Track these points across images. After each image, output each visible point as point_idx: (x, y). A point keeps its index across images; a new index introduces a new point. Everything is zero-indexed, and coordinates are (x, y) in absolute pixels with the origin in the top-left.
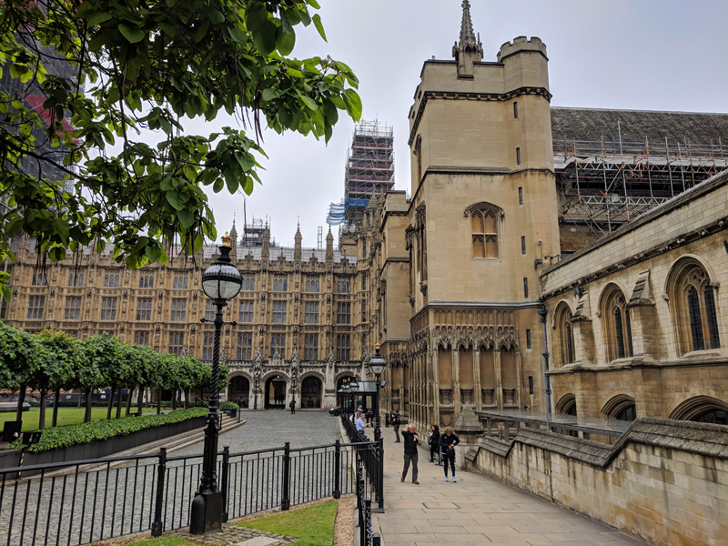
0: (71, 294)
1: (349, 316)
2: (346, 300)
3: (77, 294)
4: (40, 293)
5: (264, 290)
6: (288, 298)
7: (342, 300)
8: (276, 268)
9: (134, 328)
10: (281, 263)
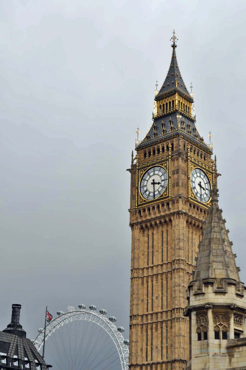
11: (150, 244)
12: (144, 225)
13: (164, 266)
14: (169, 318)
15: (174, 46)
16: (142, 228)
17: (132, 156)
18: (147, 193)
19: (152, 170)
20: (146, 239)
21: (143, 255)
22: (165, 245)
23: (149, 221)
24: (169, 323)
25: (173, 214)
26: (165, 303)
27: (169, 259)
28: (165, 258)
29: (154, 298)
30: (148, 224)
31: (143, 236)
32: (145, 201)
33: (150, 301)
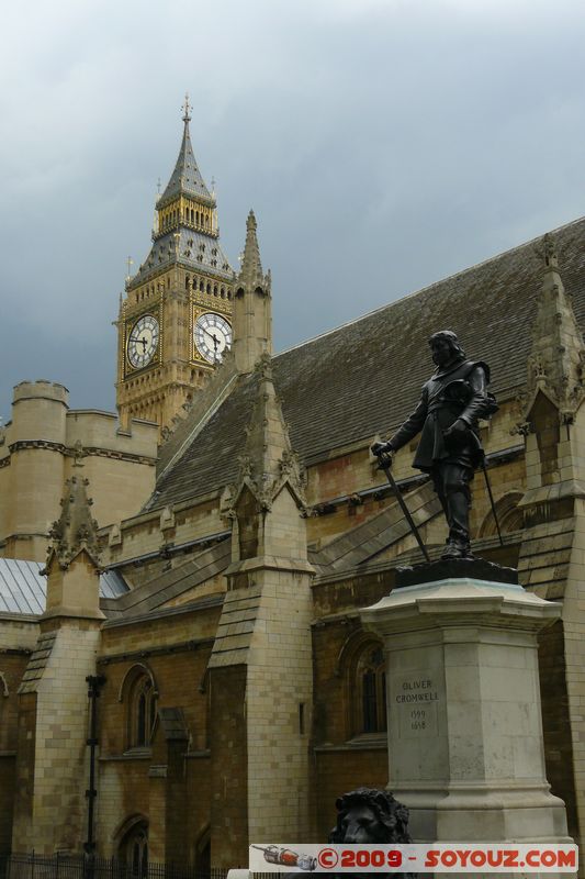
12: (133, 408)
15: (186, 120)
16: (131, 411)
17: (121, 300)
18: (136, 357)
19: (141, 321)
23: (139, 399)
25: (166, 388)
30: (138, 405)
32: (132, 370)
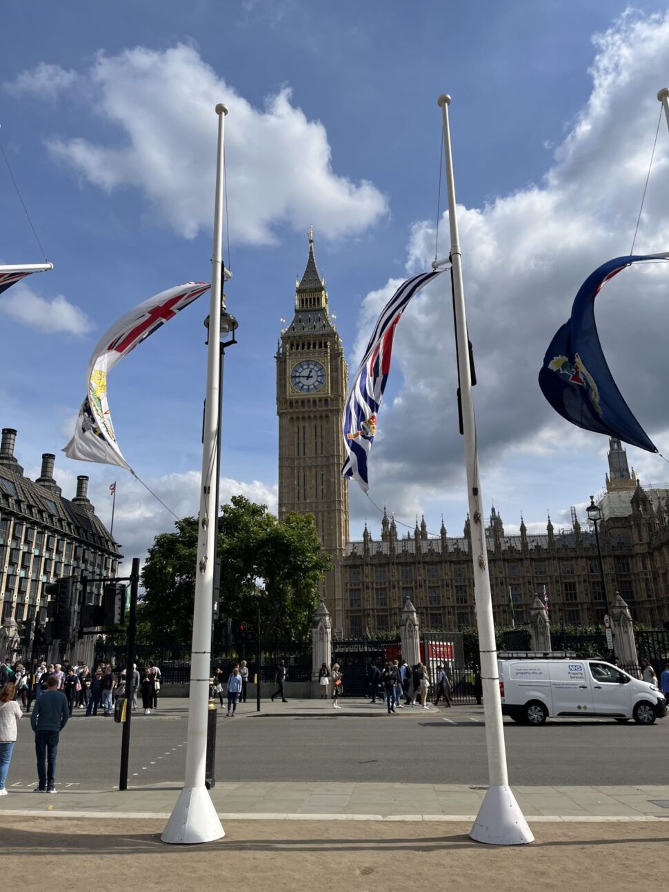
0: (405, 585)
1: (632, 592)
2: (628, 579)
3: (409, 585)
4: (383, 586)
5: (556, 574)
6: (576, 579)
7: (624, 579)
8: (562, 554)
9: (456, 611)
10: (566, 549)
11: (301, 435)
12: (295, 416)
13: (319, 459)
14: (326, 509)
16: (292, 418)
17: (279, 343)
18: (300, 385)
19: (306, 363)
20: (296, 430)
21: (293, 445)
22: (319, 439)
23: (303, 412)
24: (325, 514)
25: (332, 411)
26: (320, 493)
27: (324, 453)
28: (319, 451)
29: (307, 488)
30: (301, 416)
31: (293, 426)
32: (297, 392)
33: (302, 491)
